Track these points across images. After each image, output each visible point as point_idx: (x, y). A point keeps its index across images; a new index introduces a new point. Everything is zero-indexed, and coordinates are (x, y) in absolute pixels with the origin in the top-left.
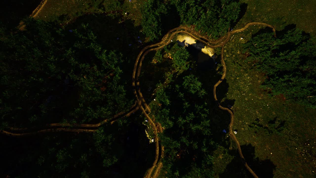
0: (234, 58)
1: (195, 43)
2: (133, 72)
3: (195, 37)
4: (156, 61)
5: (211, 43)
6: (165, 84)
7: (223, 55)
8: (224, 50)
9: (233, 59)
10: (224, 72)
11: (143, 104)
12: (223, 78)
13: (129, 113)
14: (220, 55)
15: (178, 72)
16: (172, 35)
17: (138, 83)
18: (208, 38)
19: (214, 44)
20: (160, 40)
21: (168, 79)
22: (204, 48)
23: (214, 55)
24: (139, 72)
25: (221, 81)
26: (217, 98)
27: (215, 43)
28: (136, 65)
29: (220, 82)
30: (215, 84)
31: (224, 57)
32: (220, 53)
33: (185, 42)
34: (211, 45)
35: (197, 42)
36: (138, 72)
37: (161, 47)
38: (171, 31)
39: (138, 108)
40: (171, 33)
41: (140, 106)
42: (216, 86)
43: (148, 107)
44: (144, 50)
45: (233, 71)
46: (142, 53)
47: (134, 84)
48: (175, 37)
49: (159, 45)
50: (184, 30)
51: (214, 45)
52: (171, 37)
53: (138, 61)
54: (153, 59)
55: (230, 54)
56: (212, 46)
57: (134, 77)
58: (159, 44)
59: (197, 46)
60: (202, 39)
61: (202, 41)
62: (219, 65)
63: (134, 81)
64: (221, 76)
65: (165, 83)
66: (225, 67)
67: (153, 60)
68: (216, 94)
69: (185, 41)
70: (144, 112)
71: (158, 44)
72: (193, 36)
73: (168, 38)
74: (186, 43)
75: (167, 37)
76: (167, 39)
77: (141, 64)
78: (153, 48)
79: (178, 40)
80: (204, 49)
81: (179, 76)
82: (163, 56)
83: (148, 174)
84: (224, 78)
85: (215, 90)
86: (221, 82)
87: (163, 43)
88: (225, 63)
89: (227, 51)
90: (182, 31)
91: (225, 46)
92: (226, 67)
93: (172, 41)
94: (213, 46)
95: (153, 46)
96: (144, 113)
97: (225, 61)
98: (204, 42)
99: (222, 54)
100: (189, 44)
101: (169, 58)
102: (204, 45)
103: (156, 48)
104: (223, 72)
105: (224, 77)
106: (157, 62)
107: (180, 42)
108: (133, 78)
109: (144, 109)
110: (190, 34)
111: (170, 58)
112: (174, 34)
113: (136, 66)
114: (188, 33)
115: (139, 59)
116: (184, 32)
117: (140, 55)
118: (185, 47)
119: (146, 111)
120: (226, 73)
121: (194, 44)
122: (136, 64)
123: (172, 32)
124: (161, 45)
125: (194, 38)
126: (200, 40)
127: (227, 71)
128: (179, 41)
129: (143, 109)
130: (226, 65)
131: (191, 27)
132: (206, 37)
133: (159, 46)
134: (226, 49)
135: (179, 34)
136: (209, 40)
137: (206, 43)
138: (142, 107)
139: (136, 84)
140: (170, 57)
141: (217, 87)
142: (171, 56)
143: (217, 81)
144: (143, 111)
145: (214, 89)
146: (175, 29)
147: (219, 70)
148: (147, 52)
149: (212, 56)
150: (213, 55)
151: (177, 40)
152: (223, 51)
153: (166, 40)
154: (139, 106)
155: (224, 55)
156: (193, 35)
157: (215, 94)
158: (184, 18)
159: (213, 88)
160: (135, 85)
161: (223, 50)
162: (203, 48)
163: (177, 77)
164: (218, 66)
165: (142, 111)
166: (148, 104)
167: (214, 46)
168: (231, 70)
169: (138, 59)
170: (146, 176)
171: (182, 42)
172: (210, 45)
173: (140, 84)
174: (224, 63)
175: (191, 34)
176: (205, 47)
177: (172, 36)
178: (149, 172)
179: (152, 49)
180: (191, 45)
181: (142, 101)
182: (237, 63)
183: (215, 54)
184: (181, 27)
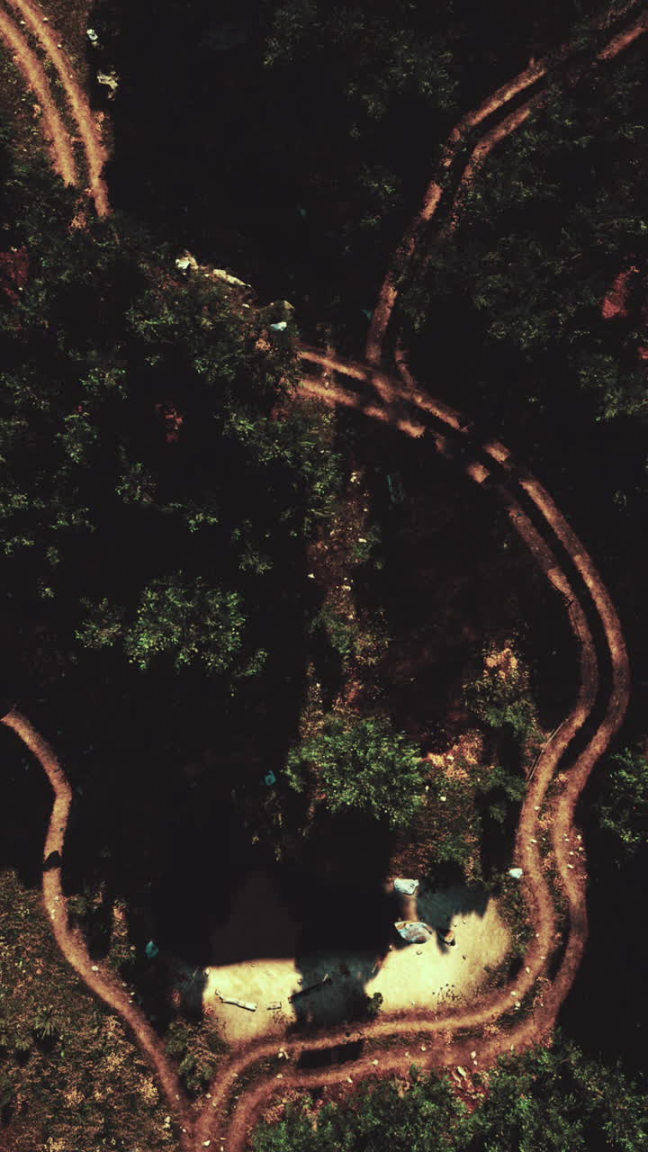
0: (63, 1085)
1: (371, 989)
2: (560, 505)
3: (401, 1027)
4: (498, 668)
5: (271, 1074)
6: (342, 583)
7: (149, 1047)
8: (162, 1097)
9: (62, 1069)
10: (70, 927)
11: (363, 390)
12: (51, 880)
13: (392, 302)
14: (160, 1030)
15: (327, 708)
16: (546, 914)
17: (479, 475)
18: (316, 1092)
19: (246, 1084)
20: (583, 818)
21: (344, 618)
22: (295, 998)
23: (200, 999)
24: (530, 534)
25: (47, 854)
26: (11, 730)
27: (252, 1100)
28: (577, 558)
29: (54, 844)
30: (73, 808)
31: (130, 1035)
32: (174, 1046)
33: (432, 939)
34: (264, 1059)
35: (366, 1009)
36: (533, 532)
37: (544, 775)
38: (575, 941)
39: (374, 354)
40: (564, 927)
41: (370, 376)
42: (58, 801)
43: (328, 393)
44: (621, 681)
45: (23, 978)
46: (614, 650)
47: (499, 455)
48: (518, 921)
49: (563, 785)
50: (509, 1022)
51: (249, 1079)
52: (543, 903)
53: (590, 583)
54: (521, 668)
55: (102, 1090)
56: (254, 1056)
57: (530, 488)
58: (574, 790)
59: (347, 973)
60: (352, 1053)
61: (341, 1039)
62: (126, 953)
63: (506, 467)
64: (67, 888)
65: (347, 583)
66: (83, 971)
67: (514, 662)
68: (32, 753)
69: (443, 945)
70: (326, 362)
71: (575, 780)
72: (417, 1026)
73: (551, 875)
74: (421, 941)
75: (564, 873)
76: (554, 864)
77: (558, 581)
78: (579, 731)
79: (481, 913)
80: (289, 994)
81: (303, 684)
82: (485, 728)
83: (100, 138)
84: (40, 888)
85: (51, 775)
86: (48, 843)
87: (553, 811)
88: (96, 996)
89: (134, 1100)
90: (508, 1003)
91: (175, 1129)
92: (77, 974)
93: (516, 873)
94: (246, 1061)
95: (597, 747)
96: (323, 354)
97: (106, 1009)
98: (319, 1044)
99: (155, 1043)
100: (402, 943)
101: (441, 750)
102: (309, 1019)
103: (562, 744)
104: (72, 920)
105: (47, 892)
106: (485, 666)
107: (465, 911)
108: (527, 479)
109: (335, 372)
110: (450, 1024)
111: (438, 752)
112: (545, 936)
113: (571, 550)
114: (467, 1021)
115: (594, 603)
116: (496, 1011)
117: (611, 634)
118: (412, 906)
119: (321, 368)
120: (49, 928)
121: (370, 974)
122: (581, 562)
123: (565, 938)
124: (553, 791)
125: (401, 1016)
126: (354, 1037)
127: (52, 953)
128: (473, 917)
129: (344, 370)
130: (83, 988)
131: (476, 1080)
132: (336, 1086)
133: (562, 777)
134: (152, 1110)
135: (512, 967)
136: (302, 1081)
137: (300, 1046)
138: (358, 375)
139: (490, 463)
140: (437, 760)
141: (51, 797)
142: (439, 771)
143: (69, 835)
144: (333, 360)
145: (60, 773)
146: (564, 981)
147: (106, 911)
148: (591, 679)
149: (202, 983)
150: (208, 994)
151: (492, 905)
152: (165, 1081)
153: (551, 848)
154: (375, 367)
155: (140, 1051)
156: (426, 1036)
157: (34, 748)
158: (567, 1083)
159: (70, 778)
160: (490, 455)
161: (168, 1083)
162: (299, 989)
163: (310, 670)
164: (131, 939)
165: (341, 358)
166: (339, 406)
167: (241, 1074)
168: (31, 971)
169: (600, 603)
170: (98, 127)
171: (449, 920)
172: (270, 1049)
173: (471, 479)
174: (100, 989)
175: (442, 1033)
176: (288, 1011)
177: (538, 910)
178: (102, 148)
179: (578, 722)
180: (383, 955)
181: (380, 403)
182: (22, 1058)
183: (195, 1012)
184: (541, 1027)
